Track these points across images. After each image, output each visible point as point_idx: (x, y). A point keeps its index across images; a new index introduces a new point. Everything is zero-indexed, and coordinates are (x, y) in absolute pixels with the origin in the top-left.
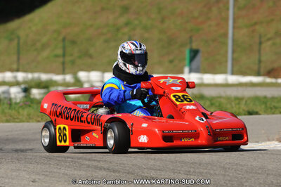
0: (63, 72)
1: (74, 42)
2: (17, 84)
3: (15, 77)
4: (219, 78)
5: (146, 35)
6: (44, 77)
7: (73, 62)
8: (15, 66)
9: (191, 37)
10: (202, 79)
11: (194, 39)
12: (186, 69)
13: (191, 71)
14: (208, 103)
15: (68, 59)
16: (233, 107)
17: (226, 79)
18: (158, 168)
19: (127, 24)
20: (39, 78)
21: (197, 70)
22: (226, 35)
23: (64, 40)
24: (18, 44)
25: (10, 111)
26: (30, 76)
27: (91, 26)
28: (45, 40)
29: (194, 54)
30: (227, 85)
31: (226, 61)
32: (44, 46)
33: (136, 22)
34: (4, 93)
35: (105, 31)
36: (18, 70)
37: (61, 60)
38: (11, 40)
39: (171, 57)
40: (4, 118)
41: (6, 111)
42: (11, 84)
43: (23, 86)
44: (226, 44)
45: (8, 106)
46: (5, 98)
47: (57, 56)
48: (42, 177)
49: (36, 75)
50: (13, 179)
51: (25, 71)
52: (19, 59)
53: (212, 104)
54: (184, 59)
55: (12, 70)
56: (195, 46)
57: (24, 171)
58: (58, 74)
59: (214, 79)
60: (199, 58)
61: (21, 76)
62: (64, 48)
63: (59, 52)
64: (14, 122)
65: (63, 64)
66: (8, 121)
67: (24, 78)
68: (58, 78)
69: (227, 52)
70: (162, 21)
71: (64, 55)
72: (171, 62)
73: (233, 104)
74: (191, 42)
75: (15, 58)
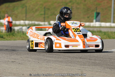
0: (44, 21)
1: (49, 9)
2: (25, 25)
3: (25, 23)
4: (108, 24)
5: (78, 6)
6: (36, 23)
7: (48, 17)
8: (24, 19)
9: (96, 8)
10: (101, 24)
11: (98, 8)
12: (94, 21)
13: (96, 21)
14: (103, 34)
15: (46, 16)
16: (113, 36)
17: (111, 25)
18: (83, 58)
19: (70, 2)
20: (34, 23)
21: (99, 21)
22: (111, 7)
23: (45, 8)
24: (26, 9)
25: (23, 36)
26: (31, 22)
27: (56, 2)
28: (37, 8)
29: (98, 14)
30: (111, 27)
31: (111, 18)
32: (36, 10)
33: (74, 1)
34: (20, 29)
35: (61, 4)
36: (26, 20)
37: (43, 16)
38: (23, 8)
39: (88, 16)
40: (21, 38)
41: (22, 36)
42: (23, 26)
43: (28, 26)
44: (111, 10)
45: (22, 34)
46: (21, 31)
47: (41, 15)
48: (37, 60)
49: (33, 22)
50: (25, 61)
51: (29, 20)
52: (26, 16)
53: (105, 34)
54: (94, 17)
55: (23, 20)
56: (98, 11)
57: (30, 58)
58: (42, 22)
59: (106, 25)
60: (100, 16)
61: (27, 22)
62: (45, 11)
63: (43, 13)
64: (25, 40)
65: (44, 18)
66: (22, 40)
67: (28, 23)
68: (42, 23)
69: (111, 14)
70: (85, 1)
71: (45, 14)
72: (88, 17)
73: (114, 34)
74: (97, 9)
75: (24, 15)
